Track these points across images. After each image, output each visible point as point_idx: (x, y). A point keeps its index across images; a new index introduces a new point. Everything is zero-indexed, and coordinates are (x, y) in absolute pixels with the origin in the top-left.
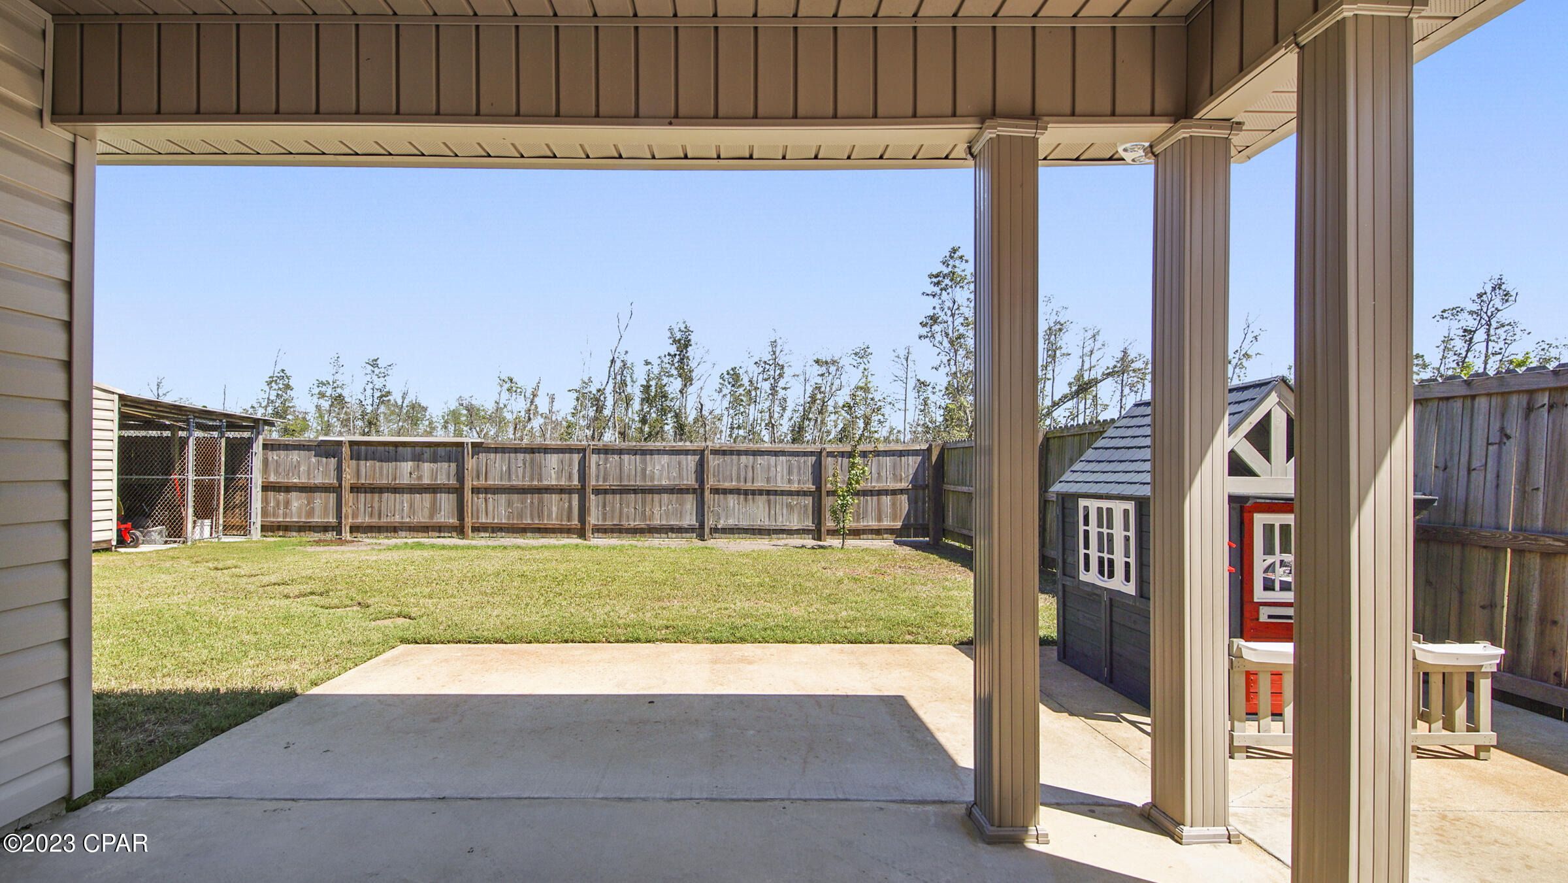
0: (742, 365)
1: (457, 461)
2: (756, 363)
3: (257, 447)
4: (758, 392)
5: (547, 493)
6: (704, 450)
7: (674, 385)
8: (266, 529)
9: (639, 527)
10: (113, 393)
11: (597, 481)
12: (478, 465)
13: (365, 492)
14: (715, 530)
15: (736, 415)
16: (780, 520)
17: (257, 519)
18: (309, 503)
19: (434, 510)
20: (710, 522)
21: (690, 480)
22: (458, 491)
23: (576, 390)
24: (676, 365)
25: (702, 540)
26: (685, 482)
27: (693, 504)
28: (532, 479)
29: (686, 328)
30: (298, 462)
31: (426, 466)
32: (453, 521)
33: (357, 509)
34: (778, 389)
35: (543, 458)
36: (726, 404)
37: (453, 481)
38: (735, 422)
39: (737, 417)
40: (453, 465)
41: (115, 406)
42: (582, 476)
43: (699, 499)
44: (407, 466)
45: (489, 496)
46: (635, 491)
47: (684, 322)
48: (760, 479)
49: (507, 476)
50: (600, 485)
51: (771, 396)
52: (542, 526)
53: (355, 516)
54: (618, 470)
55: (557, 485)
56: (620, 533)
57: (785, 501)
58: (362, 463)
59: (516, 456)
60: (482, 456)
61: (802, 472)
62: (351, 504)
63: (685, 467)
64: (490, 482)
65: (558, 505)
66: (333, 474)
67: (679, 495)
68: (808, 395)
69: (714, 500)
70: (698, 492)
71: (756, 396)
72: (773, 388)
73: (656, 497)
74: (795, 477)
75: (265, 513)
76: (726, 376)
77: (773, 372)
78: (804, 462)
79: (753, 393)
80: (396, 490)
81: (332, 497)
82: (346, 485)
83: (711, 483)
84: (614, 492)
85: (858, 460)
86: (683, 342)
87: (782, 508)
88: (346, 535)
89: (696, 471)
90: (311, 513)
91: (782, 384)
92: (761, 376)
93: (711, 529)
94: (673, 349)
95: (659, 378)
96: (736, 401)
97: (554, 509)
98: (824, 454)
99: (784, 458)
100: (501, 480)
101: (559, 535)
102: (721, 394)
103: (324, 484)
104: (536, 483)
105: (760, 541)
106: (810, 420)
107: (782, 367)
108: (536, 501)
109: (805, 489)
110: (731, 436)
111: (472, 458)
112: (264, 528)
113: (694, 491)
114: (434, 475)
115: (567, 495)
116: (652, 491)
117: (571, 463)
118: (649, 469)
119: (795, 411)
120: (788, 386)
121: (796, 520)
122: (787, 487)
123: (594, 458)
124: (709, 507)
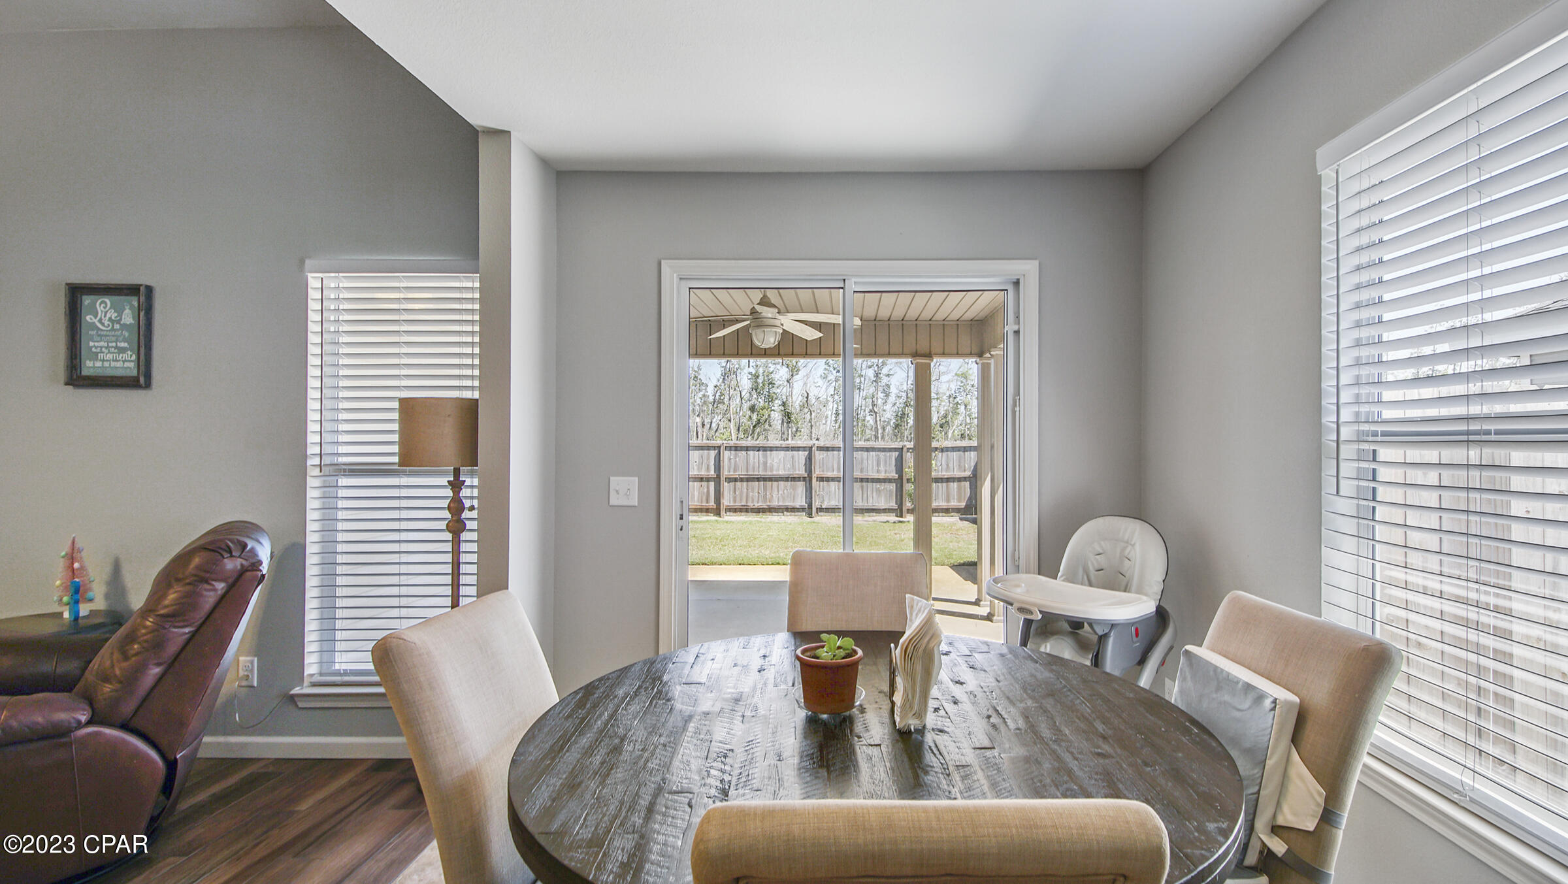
6: (812, 447)
9: (761, 507)
11: (729, 472)
14: (820, 510)
16: (871, 501)
20: (816, 503)
21: (801, 471)
25: (810, 518)
26: (797, 472)
27: (803, 489)
42: (717, 468)
43: (808, 485)
46: (758, 479)
50: (732, 475)
54: (745, 462)
55: (698, 475)
56: (747, 512)
57: (874, 486)
61: (887, 464)
63: (797, 460)
65: (699, 489)
67: (792, 482)
69: (820, 486)
70: (807, 480)
73: (775, 484)
74: (882, 468)
76: (831, 362)
77: (876, 359)
78: (890, 456)
79: (858, 381)
83: (817, 473)
84: (742, 480)
87: (873, 492)
89: (806, 464)
91: (885, 370)
92: (865, 364)
93: (817, 508)
97: (696, 494)
98: (905, 450)
99: (874, 453)
101: (701, 514)
102: (827, 380)
109: (890, 477)
110: (836, 421)
113: (804, 479)
115: (706, 483)
116: (771, 479)
117: (708, 458)
118: (769, 462)
119: (899, 397)
120: (891, 373)
121: (883, 501)
122: (876, 476)
123: (727, 453)
124: (816, 492)
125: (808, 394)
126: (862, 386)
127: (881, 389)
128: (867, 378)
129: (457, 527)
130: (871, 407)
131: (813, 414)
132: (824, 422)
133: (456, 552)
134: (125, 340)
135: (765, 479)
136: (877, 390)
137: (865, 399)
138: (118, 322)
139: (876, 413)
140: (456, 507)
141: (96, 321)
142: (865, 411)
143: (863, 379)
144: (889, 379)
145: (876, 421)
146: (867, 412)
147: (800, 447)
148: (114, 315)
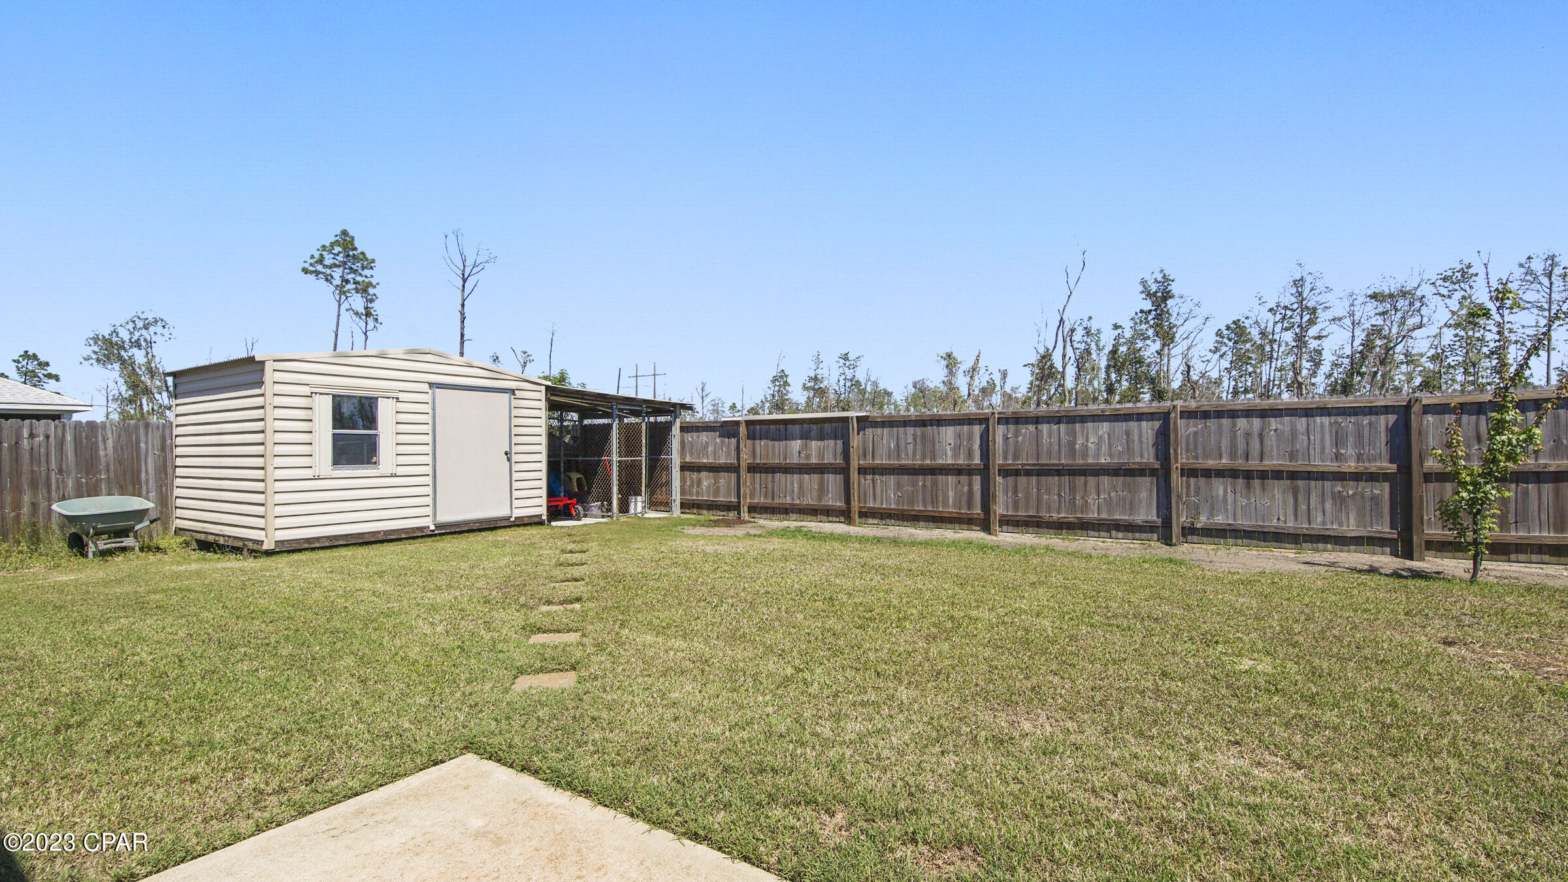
0: (1250, 314)
1: (842, 438)
2: (1271, 310)
3: (676, 430)
4: (1275, 347)
5: (941, 474)
6: (1169, 413)
7: (1150, 349)
8: (685, 506)
9: (1066, 520)
10: (541, 385)
11: (1005, 458)
12: (864, 442)
13: (761, 472)
14: (1189, 532)
15: (1241, 377)
16: (1319, 520)
17: (677, 497)
18: (715, 483)
19: (822, 491)
20: (1181, 518)
21: (1147, 457)
22: (844, 471)
23: (1032, 365)
24: (1152, 322)
25: (1167, 544)
26: (1138, 460)
27: (1151, 491)
28: (924, 458)
29: (1164, 276)
30: (707, 443)
31: (814, 444)
32: (840, 504)
33: (754, 489)
34: (1307, 338)
35: (936, 433)
36: (1225, 363)
37: (839, 461)
38: (1240, 385)
39: (1243, 379)
40: (839, 443)
41: (542, 396)
42: (985, 453)
43: (1162, 481)
44: (796, 444)
45: (877, 477)
46: (1059, 472)
47: (1162, 271)
48: (1274, 453)
49: (895, 453)
50: (1009, 465)
51: (1295, 350)
52: (937, 515)
53: (752, 496)
54: (1034, 443)
55: (953, 465)
56: (1038, 527)
57: (1328, 490)
58: (757, 442)
59: (905, 431)
60: (869, 432)
61: (1366, 440)
62: (748, 484)
63: (1136, 438)
64: (878, 462)
65: (956, 488)
66: (734, 453)
67: (1128, 479)
68: (1357, 342)
69: (1188, 487)
70: (1161, 473)
71: (1272, 351)
72: (1300, 340)
73: (1092, 480)
74: (1350, 451)
75: (683, 492)
76: (1226, 332)
77: (1298, 317)
78: (1370, 424)
79: (1268, 348)
80: (787, 469)
81: (733, 476)
82: (743, 464)
84: (1028, 473)
86: (1159, 294)
87: (1323, 502)
88: (745, 516)
89: (1155, 444)
90: (717, 492)
91: (1313, 331)
92: (1280, 325)
93: (1183, 528)
94: (1147, 305)
95: (1131, 342)
96: (1241, 360)
97: (951, 494)
98: (1416, 408)
100: (889, 459)
101: (957, 526)
102: (1218, 354)
103: (726, 464)
104: (928, 462)
105: (1277, 552)
106: (1362, 375)
107: (1314, 311)
108: (928, 484)
109: (1373, 470)
111: (858, 434)
112: (683, 505)
113: (1153, 472)
114: (821, 455)
115: (966, 477)
116: (1084, 472)
117: (970, 438)
118: (1080, 441)
119: (1336, 365)
120: (1324, 333)
121: (1352, 521)
122: (1332, 466)
123: (1000, 430)
124: (1179, 497)
127: (1305, 356)
128: (1283, 344)
135: (1073, 472)
147: (1143, 414)
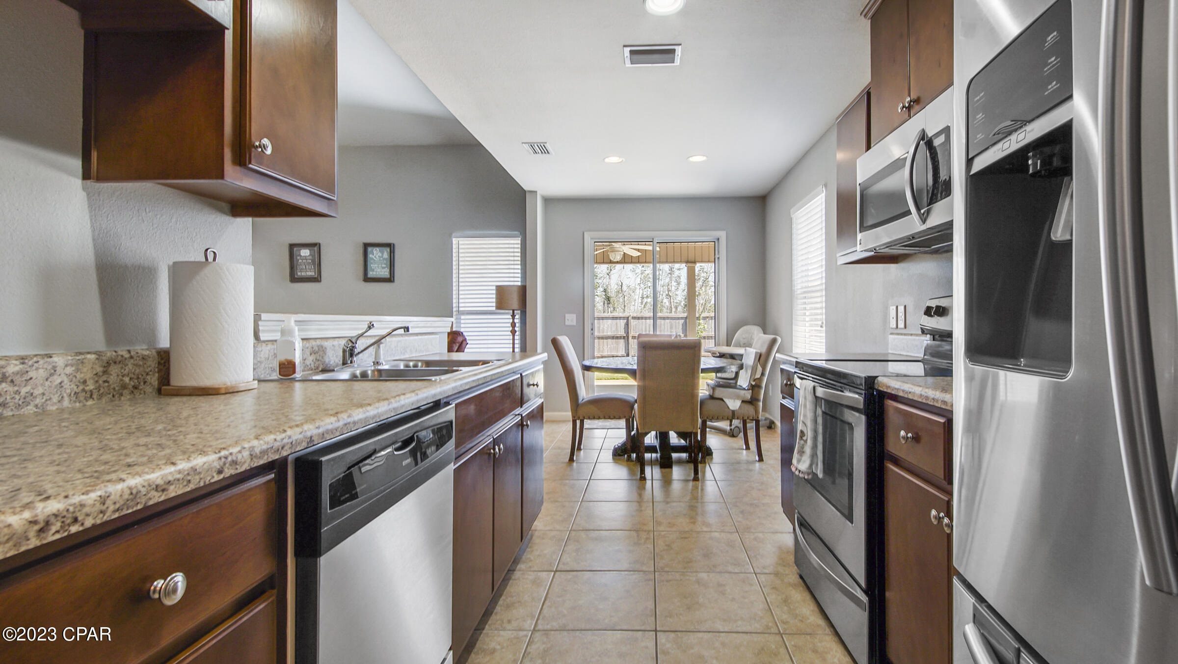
83: (632, 333)
85: (701, 321)
99: (668, 321)
110: (642, 303)
125: (622, 283)
126: (660, 277)
129: (513, 332)
130: (667, 293)
131: (626, 298)
132: (633, 304)
133: (514, 339)
134: (385, 264)
136: (671, 280)
137: (663, 287)
138: (382, 257)
139: (670, 296)
140: (513, 325)
141: (373, 257)
142: (662, 295)
143: (661, 272)
144: (679, 272)
145: (671, 302)
146: (664, 296)
148: (380, 255)
